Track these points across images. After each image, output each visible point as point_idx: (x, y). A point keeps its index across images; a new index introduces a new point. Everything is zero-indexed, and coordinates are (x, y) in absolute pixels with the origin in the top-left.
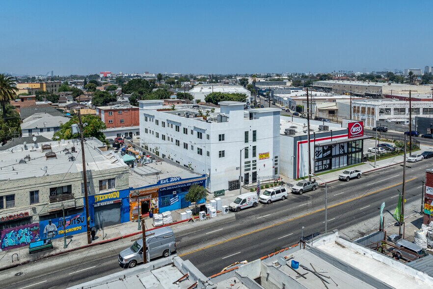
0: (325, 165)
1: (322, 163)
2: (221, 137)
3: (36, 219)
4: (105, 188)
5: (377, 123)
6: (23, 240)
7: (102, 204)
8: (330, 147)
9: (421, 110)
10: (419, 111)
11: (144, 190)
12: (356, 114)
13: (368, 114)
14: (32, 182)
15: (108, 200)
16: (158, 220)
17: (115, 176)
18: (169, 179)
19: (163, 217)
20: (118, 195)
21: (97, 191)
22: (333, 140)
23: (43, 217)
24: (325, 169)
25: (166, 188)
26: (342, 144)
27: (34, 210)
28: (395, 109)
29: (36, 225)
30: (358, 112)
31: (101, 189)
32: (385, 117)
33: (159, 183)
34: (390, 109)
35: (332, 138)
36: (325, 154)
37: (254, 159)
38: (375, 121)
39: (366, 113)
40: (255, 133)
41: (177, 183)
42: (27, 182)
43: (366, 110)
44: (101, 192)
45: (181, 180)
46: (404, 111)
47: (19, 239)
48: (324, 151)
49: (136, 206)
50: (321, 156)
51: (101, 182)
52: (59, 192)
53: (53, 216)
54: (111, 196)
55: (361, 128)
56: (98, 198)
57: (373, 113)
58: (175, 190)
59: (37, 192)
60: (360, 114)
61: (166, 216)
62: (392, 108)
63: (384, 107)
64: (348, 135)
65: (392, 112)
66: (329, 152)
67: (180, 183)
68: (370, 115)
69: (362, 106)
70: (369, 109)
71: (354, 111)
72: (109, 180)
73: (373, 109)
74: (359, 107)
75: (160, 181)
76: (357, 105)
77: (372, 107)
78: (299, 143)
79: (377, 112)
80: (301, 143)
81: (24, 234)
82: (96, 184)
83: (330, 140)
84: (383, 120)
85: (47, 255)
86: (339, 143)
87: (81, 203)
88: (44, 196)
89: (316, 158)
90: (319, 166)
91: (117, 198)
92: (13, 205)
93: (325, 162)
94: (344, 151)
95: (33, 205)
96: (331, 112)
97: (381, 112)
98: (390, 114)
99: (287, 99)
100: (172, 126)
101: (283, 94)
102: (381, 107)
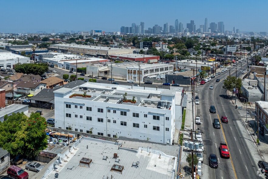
5: (143, 79)
9: (159, 69)
10: (158, 70)
28: (150, 70)
30: (131, 73)
32: (146, 75)
34: (148, 71)
38: (142, 78)
39: (137, 73)
43: (137, 72)
46: (153, 71)
57: (141, 74)
60: (132, 74)
62: (149, 70)
68: (139, 75)
69: (134, 69)
71: (129, 73)
73: (141, 71)
74: (131, 70)
76: (130, 69)
79: (143, 72)
96: (106, 72)
97: (145, 73)
98: (148, 73)
99: (63, 63)
100: (115, 112)
101: (49, 57)
102: (145, 70)
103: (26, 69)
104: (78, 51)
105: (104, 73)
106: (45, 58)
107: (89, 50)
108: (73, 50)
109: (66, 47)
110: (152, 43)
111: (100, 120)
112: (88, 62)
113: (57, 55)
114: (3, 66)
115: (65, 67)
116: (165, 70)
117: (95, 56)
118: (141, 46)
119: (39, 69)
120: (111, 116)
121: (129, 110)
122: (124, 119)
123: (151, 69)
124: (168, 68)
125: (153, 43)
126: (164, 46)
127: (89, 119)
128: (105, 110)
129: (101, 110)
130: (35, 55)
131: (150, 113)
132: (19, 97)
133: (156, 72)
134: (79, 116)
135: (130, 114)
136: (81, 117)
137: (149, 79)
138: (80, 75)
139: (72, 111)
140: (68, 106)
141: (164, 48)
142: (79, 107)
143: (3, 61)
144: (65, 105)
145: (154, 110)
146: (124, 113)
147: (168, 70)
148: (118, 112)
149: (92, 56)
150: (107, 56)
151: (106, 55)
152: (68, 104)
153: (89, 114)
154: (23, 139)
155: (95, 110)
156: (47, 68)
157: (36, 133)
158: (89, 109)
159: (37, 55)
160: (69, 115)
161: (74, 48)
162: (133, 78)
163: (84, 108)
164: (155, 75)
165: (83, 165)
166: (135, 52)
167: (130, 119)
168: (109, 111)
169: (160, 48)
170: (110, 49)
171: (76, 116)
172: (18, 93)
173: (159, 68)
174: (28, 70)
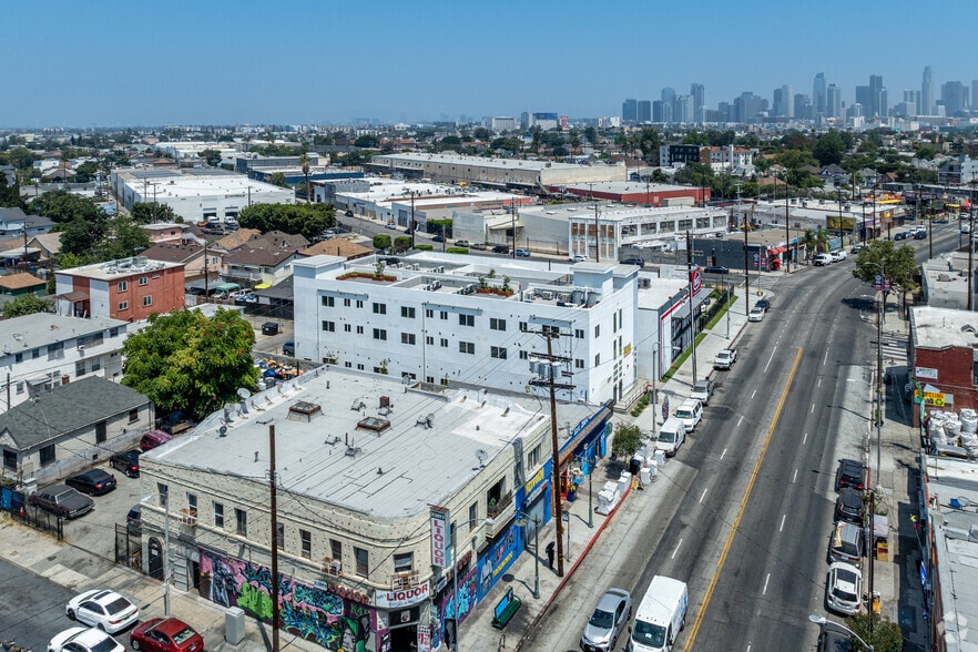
2: (597, 331)
3: (474, 561)
5: (619, 252)
6: (462, 609)
9: (677, 224)
10: (673, 226)
12: (577, 237)
13: (603, 236)
15: (535, 488)
17: (540, 440)
19: (614, 495)
20: (542, 475)
21: (527, 474)
23: (480, 554)
27: (473, 542)
28: (643, 226)
29: (475, 572)
30: (583, 232)
31: (529, 470)
32: (629, 239)
33: (574, 435)
34: (635, 226)
37: (620, 358)
38: (616, 249)
39: (598, 234)
40: (621, 313)
43: (599, 228)
44: (530, 476)
45: (589, 422)
46: (655, 228)
48: (677, 326)
54: (538, 479)
56: (528, 489)
57: (611, 235)
59: (476, 506)
60: (585, 237)
62: (639, 224)
63: (628, 224)
65: (639, 230)
68: (607, 239)
69: (590, 222)
70: (603, 227)
71: (574, 232)
72: (535, 451)
73: (612, 228)
75: (574, 432)
76: (579, 222)
77: (608, 224)
79: (618, 232)
81: (462, 598)
84: (626, 245)
88: (482, 509)
91: (542, 481)
95: (473, 534)
96: (510, 232)
97: (624, 233)
98: (636, 235)
99: (389, 205)
100: (444, 316)
101: (356, 191)
102: (623, 224)
103: (267, 219)
104: (453, 173)
105: (505, 233)
106: (342, 194)
107: (485, 170)
108: (438, 172)
109: (419, 163)
110: (698, 148)
111: (409, 339)
112: (468, 204)
113: (380, 184)
114: (214, 215)
115: (396, 218)
116: (699, 226)
117: (502, 190)
118: (662, 158)
119: (307, 219)
120: (436, 327)
121: (479, 311)
122: (467, 334)
123: (647, 221)
124: (708, 219)
125: (701, 149)
126: (742, 158)
127: (380, 334)
128: (420, 312)
129: (408, 312)
130: (317, 184)
131: (534, 318)
132: (231, 290)
133: (664, 231)
134: (354, 329)
135: (482, 322)
136: (360, 330)
137: (636, 253)
138: (434, 239)
139: (337, 313)
140: (328, 301)
141: (742, 163)
142: (353, 302)
143: (214, 198)
144: (320, 298)
145: (548, 310)
146: (467, 320)
147: (707, 225)
148: (454, 317)
149: (487, 187)
150: (538, 187)
151: (533, 185)
152: (328, 296)
153: (379, 322)
154: (187, 369)
155: (394, 310)
156: (330, 218)
157: (223, 355)
158: (379, 308)
159: (322, 185)
160: (329, 326)
161: (440, 166)
162: (587, 249)
163: (368, 305)
164: (661, 239)
165: (297, 416)
166: (635, 177)
167: (483, 336)
168: (430, 314)
169: (727, 165)
170: (549, 166)
171: (348, 328)
172: (228, 279)
173: (676, 219)
174: (273, 222)
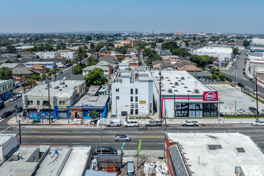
0: (183, 114)
1: (181, 112)
2: (117, 90)
3: (38, 111)
4: (62, 104)
6: (35, 117)
7: (60, 110)
8: (187, 104)
11: (76, 108)
14: (38, 98)
15: (62, 109)
16: (75, 121)
17: (65, 100)
18: (87, 105)
19: (77, 121)
20: (66, 108)
21: (58, 104)
22: (190, 100)
23: (41, 110)
24: (184, 116)
25: (86, 109)
26: (198, 104)
27: (38, 107)
29: (39, 113)
31: (60, 104)
33: (82, 106)
35: (188, 99)
36: (183, 108)
37: (136, 103)
40: (136, 90)
41: (90, 108)
42: (36, 98)
44: (60, 105)
45: (92, 106)
47: (34, 116)
48: (182, 106)
49: (73, 113)
50: (180, 108)
51: (60, 102)
52: (46, 103)
53: (44, 111)
54: (63, 108)
55: (215, 96)
56: (59, 108)
58: (89, 110)
59: (39, 101)
61: (78, 121)
64: (203, 99)
66: (186, 107)
67: (92, 108)
72: (63, 101)
75: (83, 105)
78: (162, 99)
80: (164, 99)
81: (35, 115)
82: (58, 102)
83: (187, 100)
85: (38, 124)
86: (196, 103)
87: (53, 108)
88: (41, 103)
89: (176, 108)
90: (178, 114)
91: (65, 109)
92: (32, 104)
93: (183, 112)
94: (200, 108)
95: (38, 106)
